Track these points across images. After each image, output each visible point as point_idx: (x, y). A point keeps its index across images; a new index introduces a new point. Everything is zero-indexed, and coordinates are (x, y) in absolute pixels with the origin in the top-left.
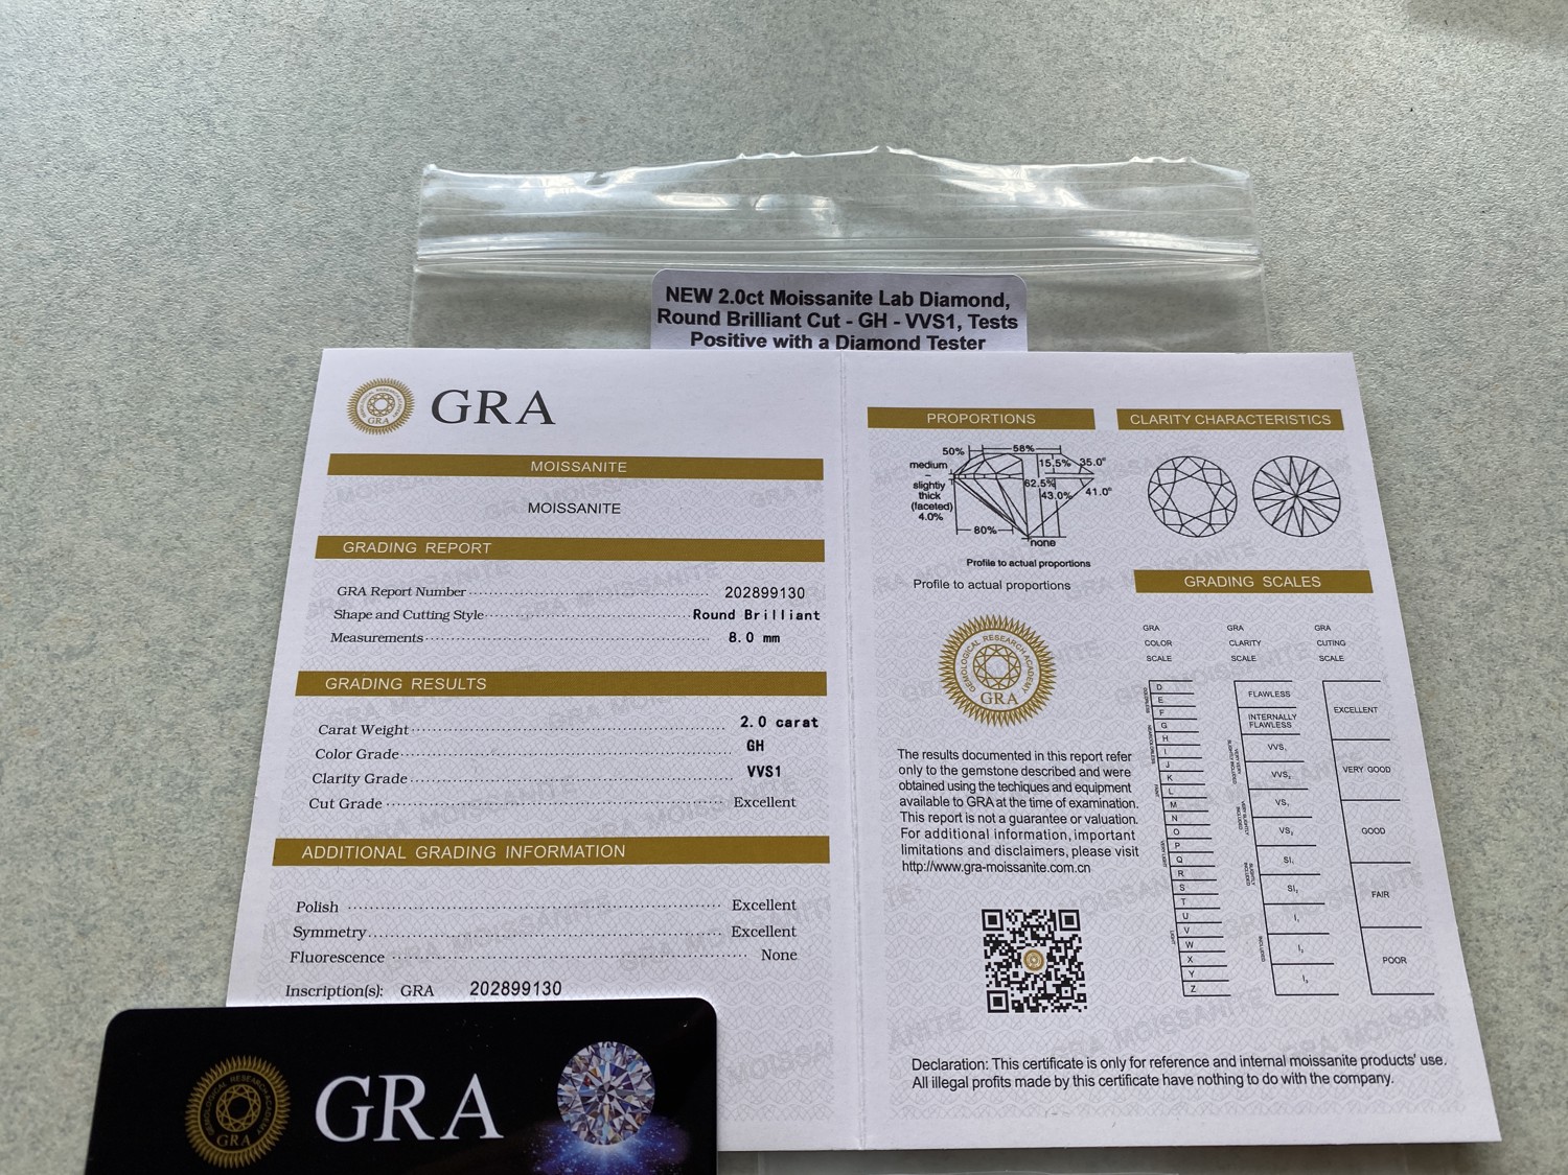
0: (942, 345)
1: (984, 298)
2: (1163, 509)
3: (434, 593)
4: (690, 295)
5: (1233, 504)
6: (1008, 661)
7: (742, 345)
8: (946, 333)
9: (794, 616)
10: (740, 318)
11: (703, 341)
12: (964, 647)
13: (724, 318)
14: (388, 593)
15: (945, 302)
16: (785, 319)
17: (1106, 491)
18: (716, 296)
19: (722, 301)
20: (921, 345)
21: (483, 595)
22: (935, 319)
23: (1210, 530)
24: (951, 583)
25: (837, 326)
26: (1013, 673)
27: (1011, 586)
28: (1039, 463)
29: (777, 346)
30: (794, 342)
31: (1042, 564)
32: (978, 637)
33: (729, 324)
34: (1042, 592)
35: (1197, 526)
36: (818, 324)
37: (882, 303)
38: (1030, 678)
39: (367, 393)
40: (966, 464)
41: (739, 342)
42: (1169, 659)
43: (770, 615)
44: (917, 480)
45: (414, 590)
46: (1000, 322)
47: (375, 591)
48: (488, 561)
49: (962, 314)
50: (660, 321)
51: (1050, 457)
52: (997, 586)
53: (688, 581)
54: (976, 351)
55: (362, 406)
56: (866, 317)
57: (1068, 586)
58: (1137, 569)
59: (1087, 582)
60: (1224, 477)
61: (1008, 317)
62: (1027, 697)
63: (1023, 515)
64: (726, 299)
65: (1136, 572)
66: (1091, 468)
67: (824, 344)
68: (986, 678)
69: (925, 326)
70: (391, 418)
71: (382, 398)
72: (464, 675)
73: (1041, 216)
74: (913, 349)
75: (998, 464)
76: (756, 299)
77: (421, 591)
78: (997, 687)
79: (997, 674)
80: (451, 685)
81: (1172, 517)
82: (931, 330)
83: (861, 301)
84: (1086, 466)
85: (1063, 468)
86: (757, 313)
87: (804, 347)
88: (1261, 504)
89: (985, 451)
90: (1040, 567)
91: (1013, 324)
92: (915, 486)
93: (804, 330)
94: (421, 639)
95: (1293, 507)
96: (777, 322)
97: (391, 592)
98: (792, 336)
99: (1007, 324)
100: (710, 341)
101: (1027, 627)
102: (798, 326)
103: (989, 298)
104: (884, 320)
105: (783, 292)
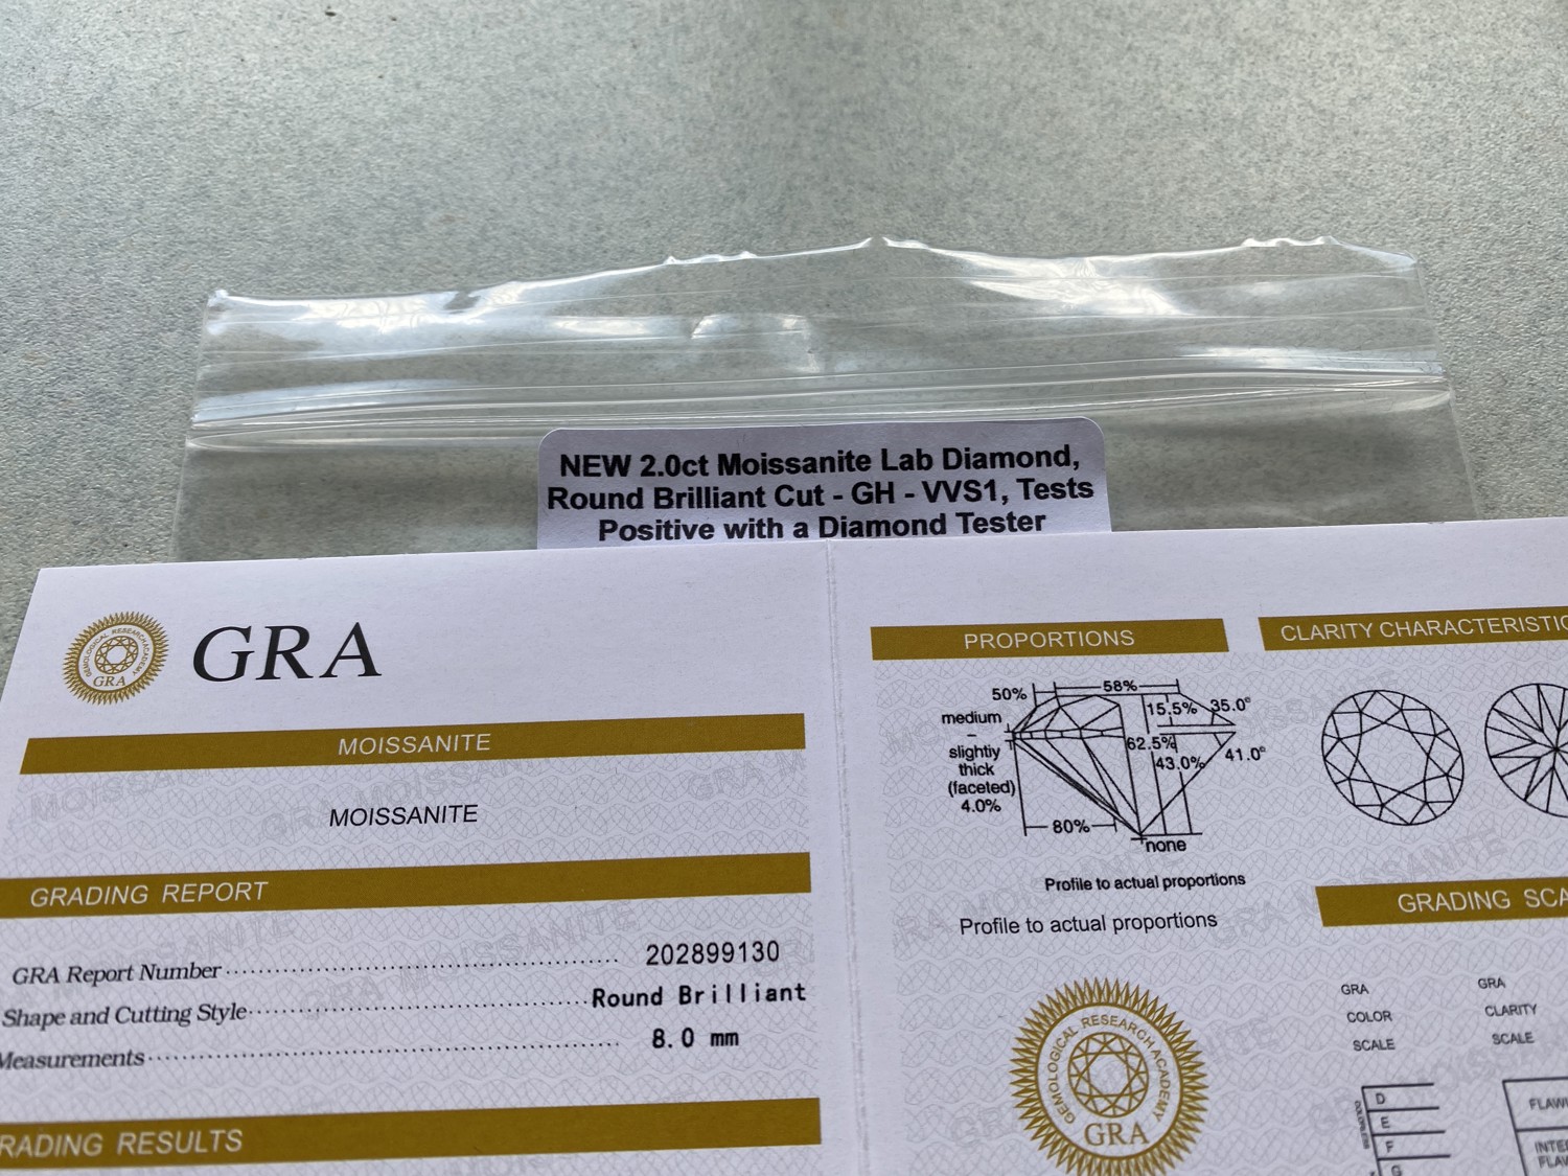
0: (980, 526)
1: (1039, 454)
2: (1349, 779)
3: (171, 973)
4: (597, 465)
5: (1458, 767)
6: (1126, 1062)
7: (677, 537)
8: (986, 508)
9: (763, 995)
10: (674, 497)
11: (617, 533)
12: (1050, 1040)
13: (649, 497)
14: (95, 977)
15: (981, 461)
16: (742, 495)
17: (1257, 753)
18: (637, 466)
19: (646, 473)
20: (947, 527)
21: (249, 974)
22: (967, 487)
23: (1426, 814)
24: (1022, 922)
25: (820, 503)
26: (1137, 1084)
27: (1121, 924)
28: (1147, 708)
29: (730, 535)
30: (756, 529)
31: (1169, 883)
32: (1073, 1021)
33: (657, 506)
34: (1174, 933)
35: (1406, 807)
36: (791, 502)
37: (885, 467)
38: (1164, 1092)
39: (98, 637)
40: (1031, 715)
41: (672, 532)
42: (1390, 1045)
43: (721, 995)
44: (955, 742)
45: (138, 969)
46: (1067, 489)
47: (75, 974)
48: (259, 914)
49: (1006, 479)
50: (551, 506)
51: (1162, 699)
52: (1098, 925)
53: (584, 938)
54: (1033, 535)
55: (87, 658)
56: (863, 489)
57: (1212, 921)
58: (1320, 884)
59: (1244, 910)
60: (1437, 721)
61: (1078, 481)
62: (1162, 1128)
63: (1130, 797)
64: (652, 470)
65: (1317, 888)
66: (1229, 715)
67: (802, 531)
68: (1091, 1097)
69: (952, 498)
70: (130, 676)
71: (120, 643)
72: (205, 1125)
73: (1113, 330)
74: (935, 533)
75: (1083, 712)
76: (697, 468)
77: (149, 972)
78: (1110, 1112)
79: (1110, 1089)
80: (184, 1144)
81: (1365, 794)
82: (962, 505)
83: (854, 465)
84: (1221, 713)
85: (1185, 717)
86: (699, 489)
87: (770, 535)
88: (1503, 765)
89: (1060, 692)
90: (1166, 887)
91: (1087, 491)
92: (953, 753)
93: (771, 511)
94: (140, 1059)
95: (1553, 768)
96: (730, 501)
97: (100, 975)
98: (752, 520)
99: (1077, 491)
100: (628, 533)
101: (1152, 997)
102: (762, 505)
103: (1047, 453)
104: (890, 492)
105: (736, 457)
